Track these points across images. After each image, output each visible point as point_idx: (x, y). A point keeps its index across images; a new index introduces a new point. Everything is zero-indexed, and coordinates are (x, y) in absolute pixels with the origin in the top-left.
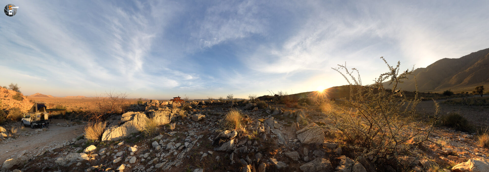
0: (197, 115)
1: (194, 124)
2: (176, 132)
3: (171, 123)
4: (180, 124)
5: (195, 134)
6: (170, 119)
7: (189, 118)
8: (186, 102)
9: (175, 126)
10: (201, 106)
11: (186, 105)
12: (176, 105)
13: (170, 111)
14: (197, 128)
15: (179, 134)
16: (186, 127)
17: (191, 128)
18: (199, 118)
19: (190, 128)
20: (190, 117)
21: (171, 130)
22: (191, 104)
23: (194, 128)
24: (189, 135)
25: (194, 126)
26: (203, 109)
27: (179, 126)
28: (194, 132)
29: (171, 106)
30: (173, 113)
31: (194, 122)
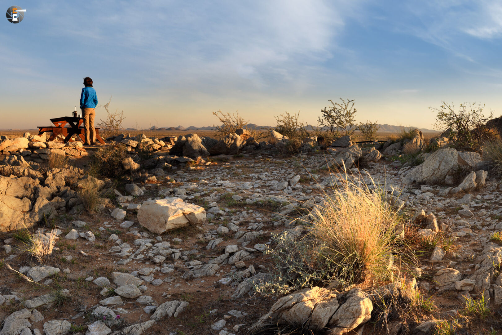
0: (161, 202)
1: (145, 242)
2: (58, 270)
3: (40, 231)
4: (80, 237)
5: (143, 292)
6: (37, 210)
7: (125, 213)
8: (108, 140)
9: (56, 246)
10: (186, 162)
11: (109, 154)
12: (63, 153)
13: (34, 177)
14: (160, 265)
15: (70, 280)
16: (106, 252)
17: (128, 260)
18: (170, 219)
19: (126, 262)
20: (128, 211)
21: (34, 258)
22: (137, 148)
23: (144, 261)
24: (116, 291)
25: (142, 253)
26: (195, 176)
27: (72, 244)
28: (141, 282)
29: (43, 157)
30: (47, 185)
31: (145, 234)
